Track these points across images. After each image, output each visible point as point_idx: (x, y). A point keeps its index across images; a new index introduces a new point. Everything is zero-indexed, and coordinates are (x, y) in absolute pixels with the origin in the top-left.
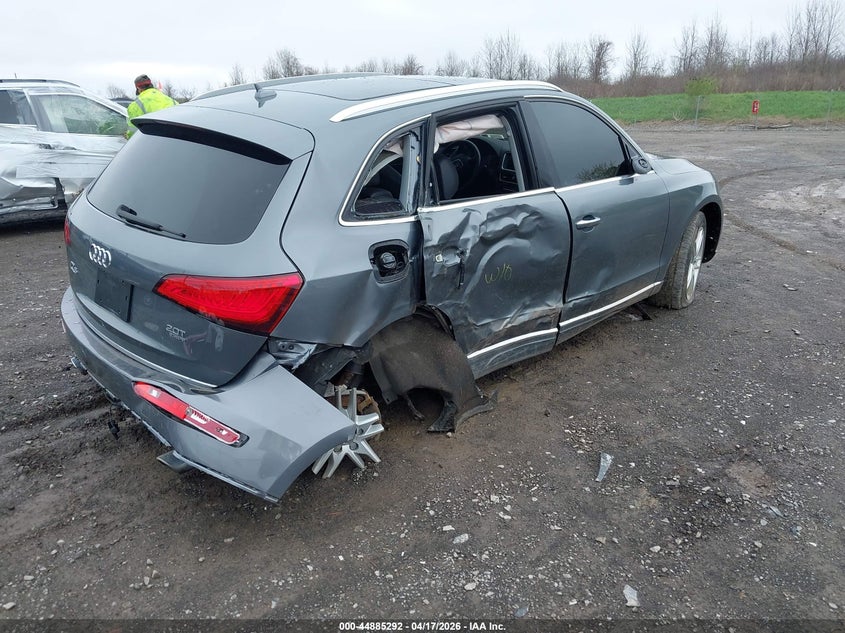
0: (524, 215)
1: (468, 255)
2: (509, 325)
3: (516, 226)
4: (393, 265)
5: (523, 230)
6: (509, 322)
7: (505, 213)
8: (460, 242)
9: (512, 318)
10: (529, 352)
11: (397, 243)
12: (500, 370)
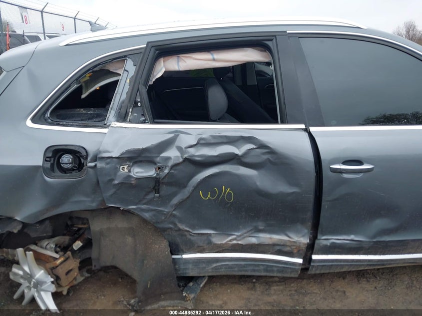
0: (251, 146)
1: (166, 171)
2: (235, 242)
3: (237, 155)
4: (69, 166)
5: (247, 160)
6: (235, 239)
7: (225, 141)
8: (158, 159)
9: (238, 236)
10: (266, 271)
11: (77, 149)
12: (224, 276)
